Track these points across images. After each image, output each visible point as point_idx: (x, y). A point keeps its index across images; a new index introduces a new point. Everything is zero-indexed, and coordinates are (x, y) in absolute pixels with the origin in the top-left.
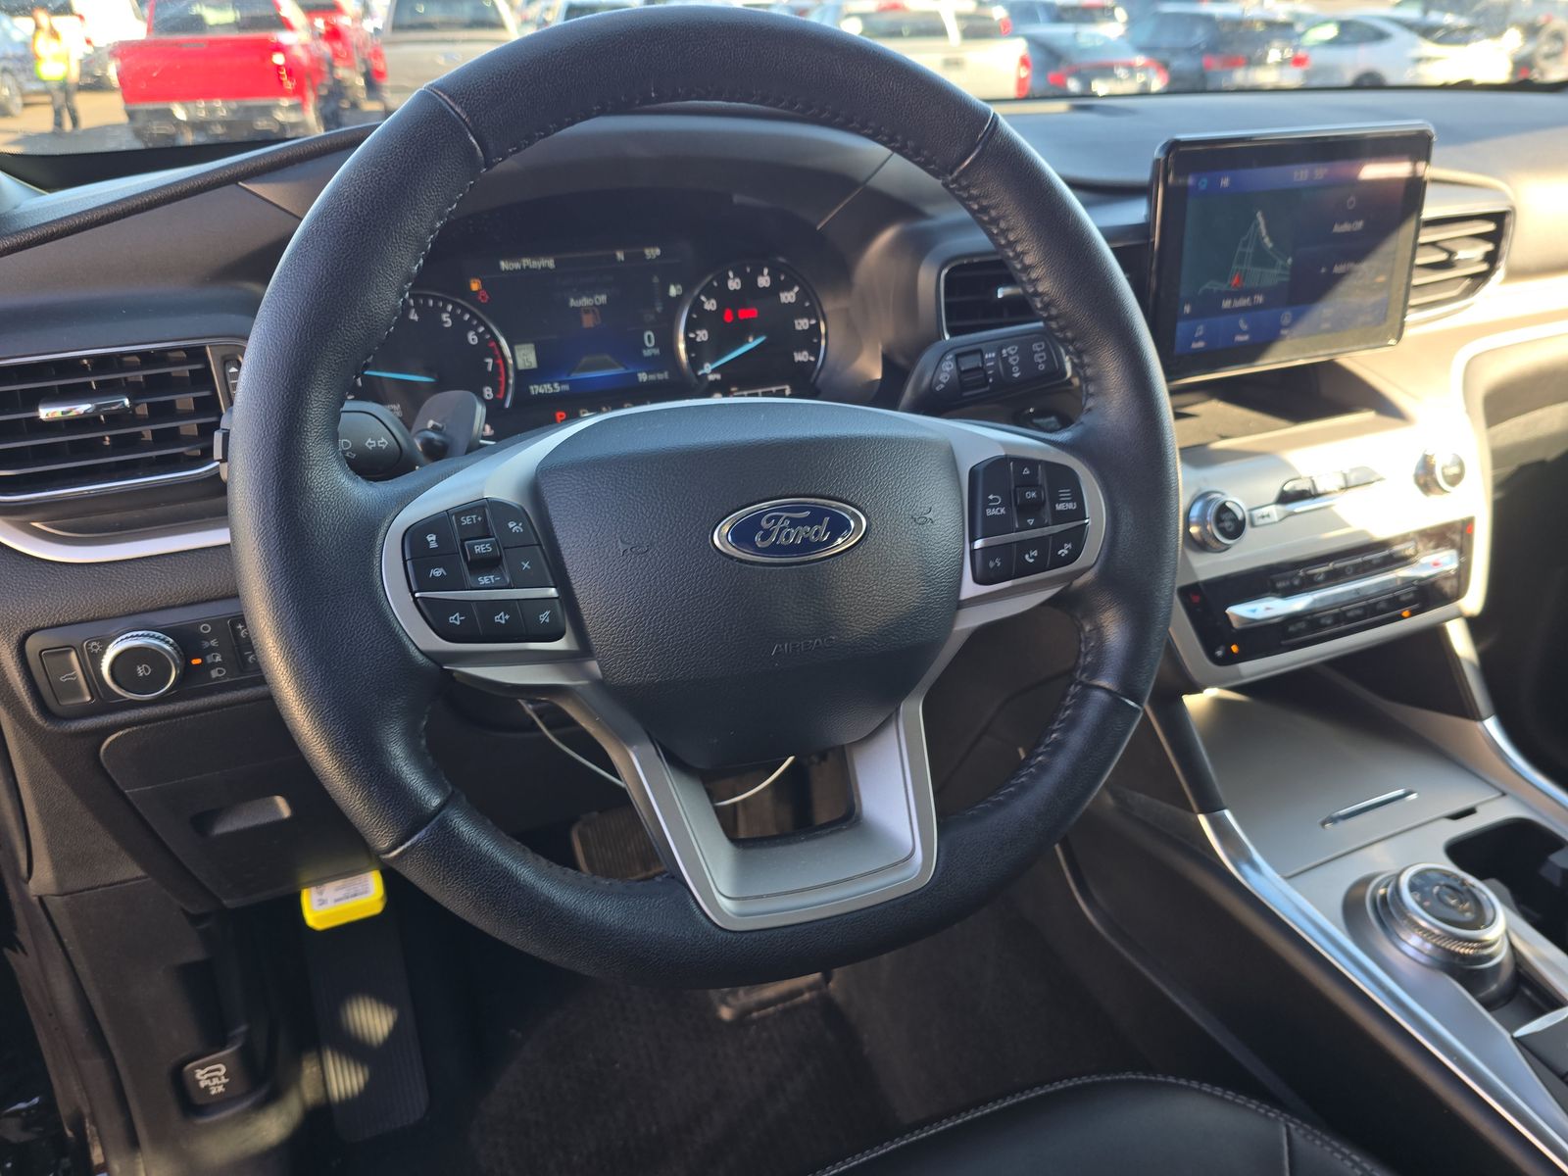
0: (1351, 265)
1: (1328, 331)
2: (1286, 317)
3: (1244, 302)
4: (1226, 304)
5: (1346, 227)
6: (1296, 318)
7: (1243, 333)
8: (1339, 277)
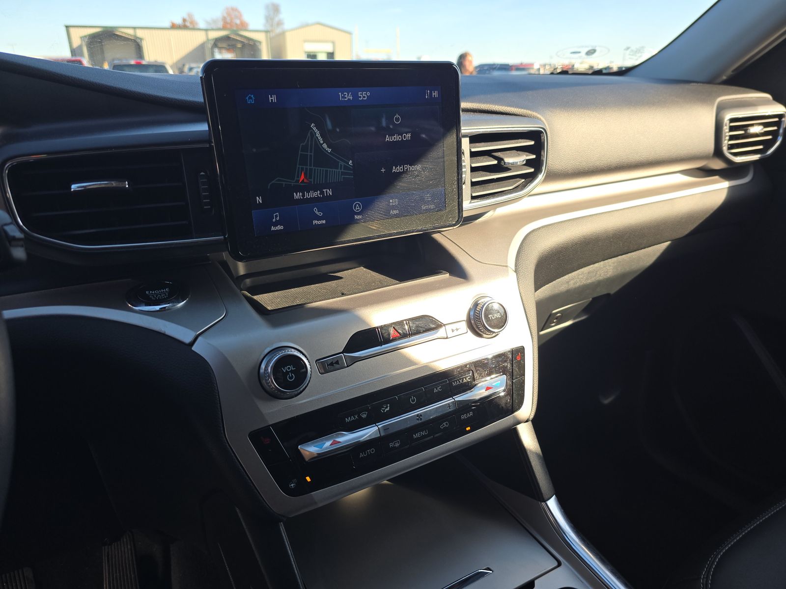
0: (407, 167)
1: (396, 216)
2: (357, 207)
3: (315, 194)
4: (298, 196)
5: (396, 138)
6: (366, 207)
7: (319, 218)
8: (398, 175)
